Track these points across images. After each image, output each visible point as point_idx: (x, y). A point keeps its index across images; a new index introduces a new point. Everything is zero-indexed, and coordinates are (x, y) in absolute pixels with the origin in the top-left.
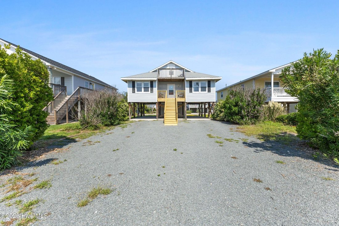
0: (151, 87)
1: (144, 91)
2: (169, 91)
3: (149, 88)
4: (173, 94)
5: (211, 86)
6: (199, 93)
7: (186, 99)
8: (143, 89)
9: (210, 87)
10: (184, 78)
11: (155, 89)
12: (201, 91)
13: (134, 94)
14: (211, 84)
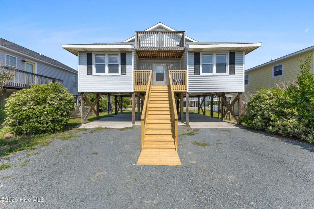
0: (121, 65)
1: (110, 72)
2: (157, 74)
3: (118, 65)
4: (163, 80)
5: (236, 63)
6: (214, 76)
7: (188, 88)
8: (107, 68)
9: (234, 64)
10: (183, 48)
11: (131, 69)
12: (217, 72)
13: (90, 77)
14: (236, 59)
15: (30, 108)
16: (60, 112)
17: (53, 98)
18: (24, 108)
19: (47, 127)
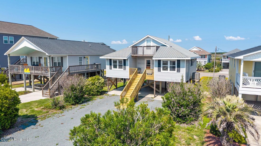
0: (124, 65)
1: (119, 68)
3: (122, 65)
6: (168, 73)
7: (155, 78)
9: (180, 67)
12: (170, 70)
13: (111, 70)
14: (180, 64)
15: (90, 87)
16: (99, 88)
17: (97, 83)
18: (89, 86)
19: (95, 94)
